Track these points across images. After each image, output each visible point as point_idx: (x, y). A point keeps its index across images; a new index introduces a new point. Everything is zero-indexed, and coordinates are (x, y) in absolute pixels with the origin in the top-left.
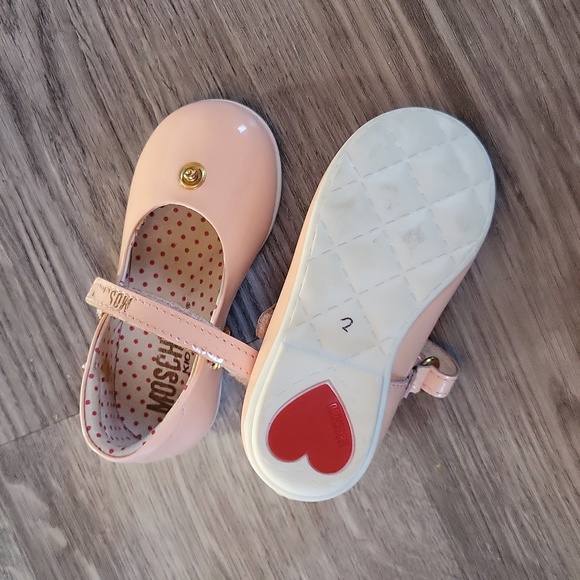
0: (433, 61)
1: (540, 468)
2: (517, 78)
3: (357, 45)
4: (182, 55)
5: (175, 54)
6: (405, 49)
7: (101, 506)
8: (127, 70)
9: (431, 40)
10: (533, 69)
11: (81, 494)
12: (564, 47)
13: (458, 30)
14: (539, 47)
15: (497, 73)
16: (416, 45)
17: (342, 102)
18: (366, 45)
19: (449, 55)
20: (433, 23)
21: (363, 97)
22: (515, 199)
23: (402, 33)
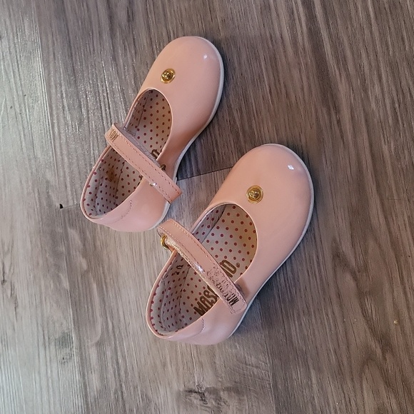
0: (310, 30)
1: (317, 291)
2: (351, 48)
3: (274, 14)
4: (189, 5)
5: (187, 5)
6: (297, 21)
7: (105, 252)
8: (164, 10)
9: (311, 17)
10: (361, 45)
11: (98, 243)
12: (380, 33)
13: (326, 14)
14: (367, 32)
15: (341, 44)
16: (303, 19)
17: (260, 47)
18: (278, 15)
19: (319, 29)
20: (314, 7)
21: (271, 46)
22: (335, 122)
23: (298, 10)
